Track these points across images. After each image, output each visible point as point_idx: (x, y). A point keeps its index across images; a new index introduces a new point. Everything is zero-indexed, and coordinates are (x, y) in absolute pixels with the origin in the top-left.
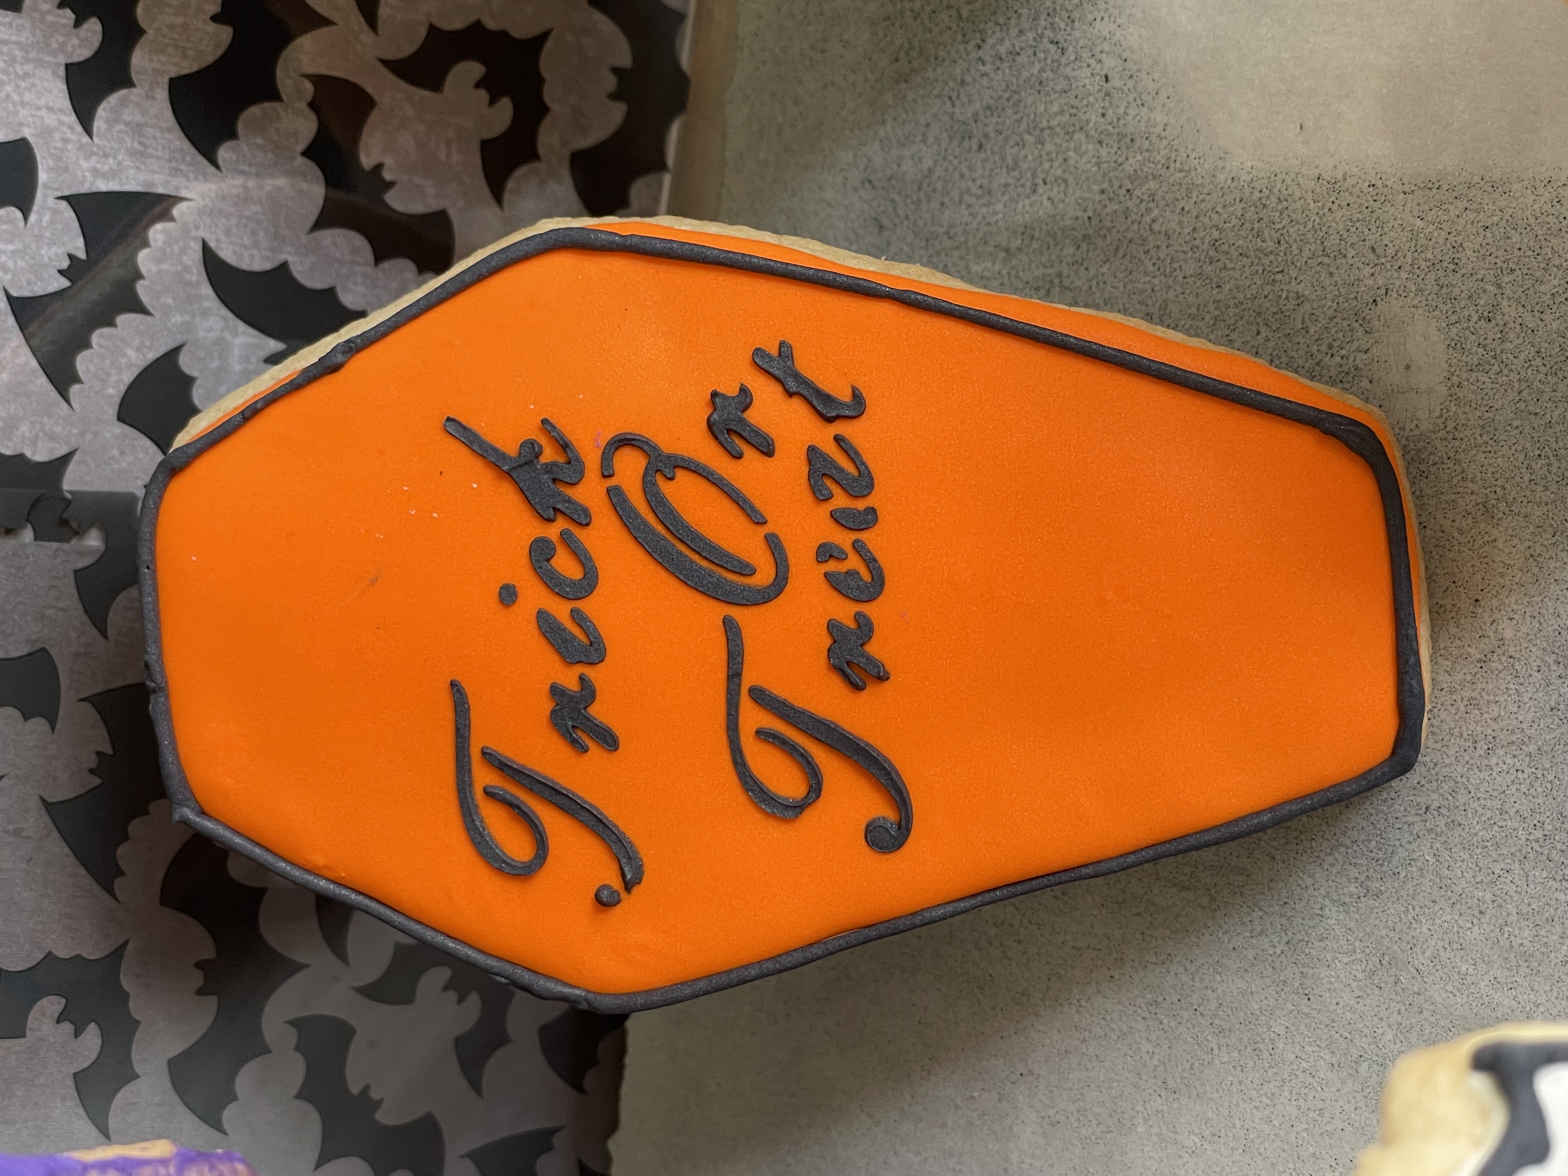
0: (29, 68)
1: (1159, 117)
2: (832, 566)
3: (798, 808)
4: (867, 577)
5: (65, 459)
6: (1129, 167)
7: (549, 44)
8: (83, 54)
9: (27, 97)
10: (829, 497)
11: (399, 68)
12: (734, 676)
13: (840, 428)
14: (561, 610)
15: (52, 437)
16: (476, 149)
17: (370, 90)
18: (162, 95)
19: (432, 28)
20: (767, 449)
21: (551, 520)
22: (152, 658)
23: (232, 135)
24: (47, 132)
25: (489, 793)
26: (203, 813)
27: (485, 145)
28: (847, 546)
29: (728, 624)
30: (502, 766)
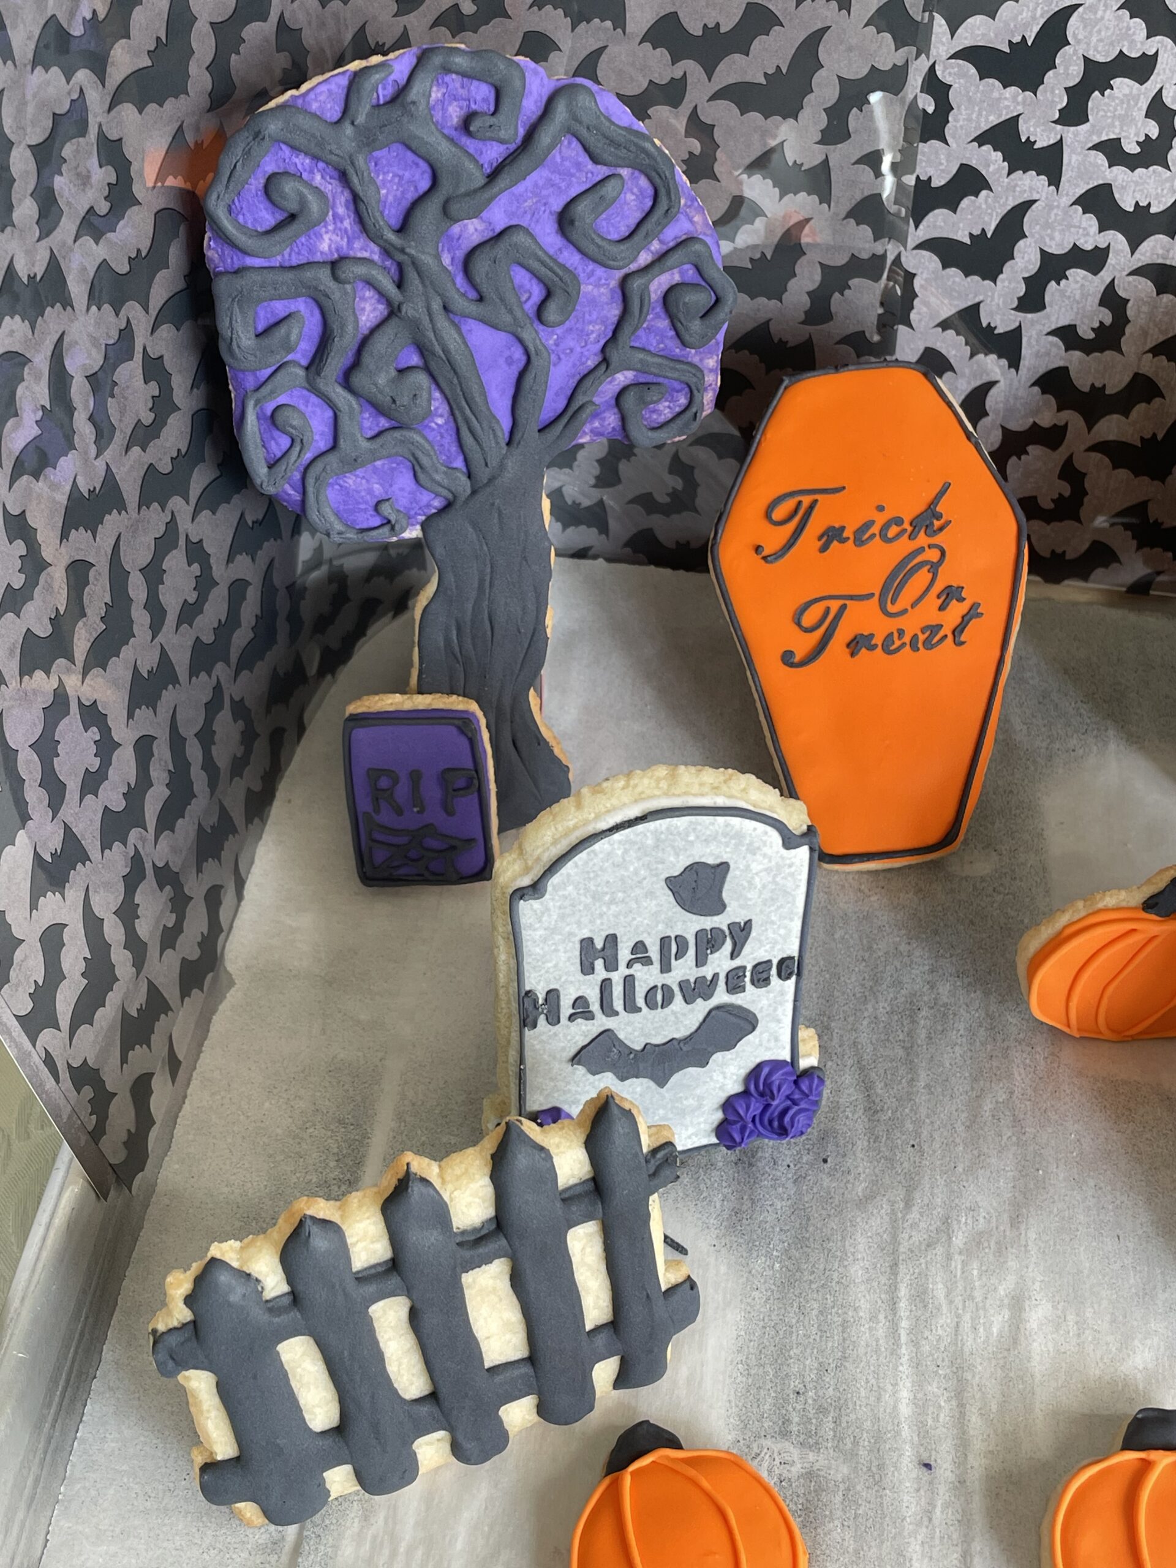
0: (1075, 310)
1: (1061, 771)
2: (896, 635)
3: (799, 624)
4: (892, 648)
5: (911, 326)
6: (1038, 759)
7: (1077, 524)
8: (1080, 332)
9: (1063, 309)
10: (923, 633)
11: (1069, 461)
12: (851, 598)
13: (950, 636)
14: (875, 529)
15: (920, 321)
16: (1034, 494)
17: (1060, 449)
18: (1061, 364)
19: (1085, 474)
20: (942, 608)
21: (911, 524)
22: (850, 367)
23: (1044, 392)
24: (1048, 317)
25: (800, 503)
26: (786, 388)
27: (1035, 498)
28: (904, 640)
29: (873, 595)
30: (811, 507)
